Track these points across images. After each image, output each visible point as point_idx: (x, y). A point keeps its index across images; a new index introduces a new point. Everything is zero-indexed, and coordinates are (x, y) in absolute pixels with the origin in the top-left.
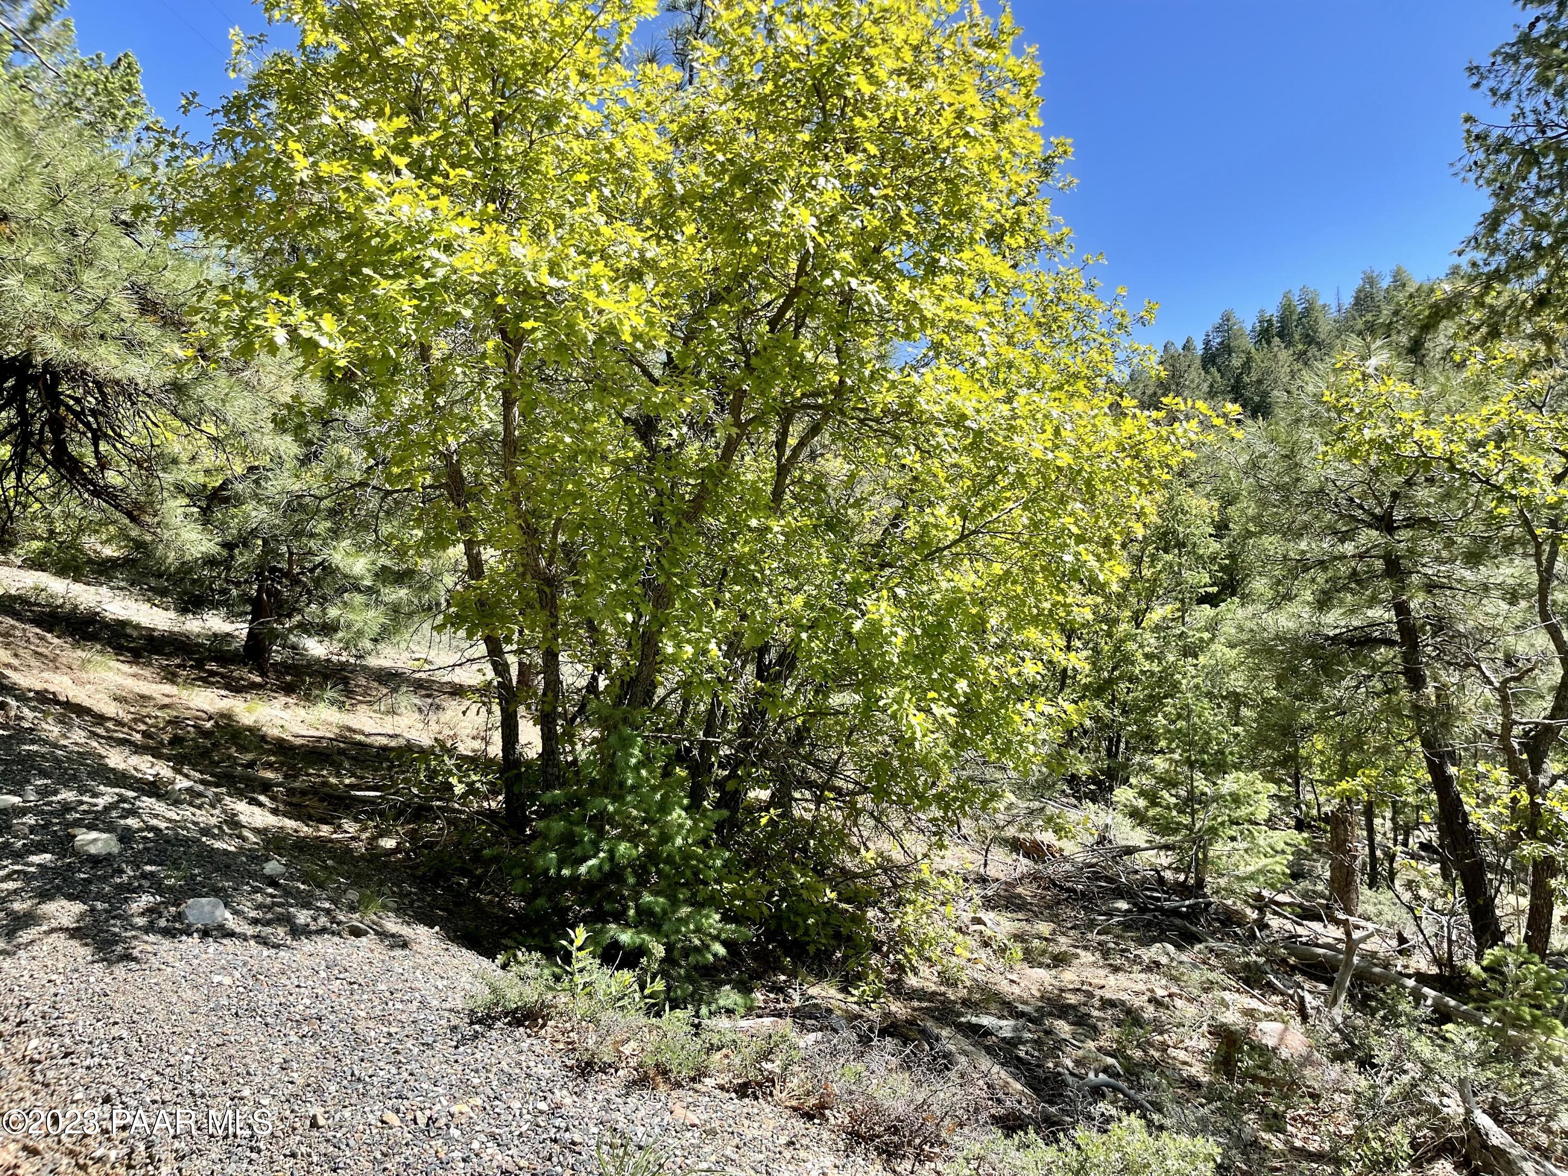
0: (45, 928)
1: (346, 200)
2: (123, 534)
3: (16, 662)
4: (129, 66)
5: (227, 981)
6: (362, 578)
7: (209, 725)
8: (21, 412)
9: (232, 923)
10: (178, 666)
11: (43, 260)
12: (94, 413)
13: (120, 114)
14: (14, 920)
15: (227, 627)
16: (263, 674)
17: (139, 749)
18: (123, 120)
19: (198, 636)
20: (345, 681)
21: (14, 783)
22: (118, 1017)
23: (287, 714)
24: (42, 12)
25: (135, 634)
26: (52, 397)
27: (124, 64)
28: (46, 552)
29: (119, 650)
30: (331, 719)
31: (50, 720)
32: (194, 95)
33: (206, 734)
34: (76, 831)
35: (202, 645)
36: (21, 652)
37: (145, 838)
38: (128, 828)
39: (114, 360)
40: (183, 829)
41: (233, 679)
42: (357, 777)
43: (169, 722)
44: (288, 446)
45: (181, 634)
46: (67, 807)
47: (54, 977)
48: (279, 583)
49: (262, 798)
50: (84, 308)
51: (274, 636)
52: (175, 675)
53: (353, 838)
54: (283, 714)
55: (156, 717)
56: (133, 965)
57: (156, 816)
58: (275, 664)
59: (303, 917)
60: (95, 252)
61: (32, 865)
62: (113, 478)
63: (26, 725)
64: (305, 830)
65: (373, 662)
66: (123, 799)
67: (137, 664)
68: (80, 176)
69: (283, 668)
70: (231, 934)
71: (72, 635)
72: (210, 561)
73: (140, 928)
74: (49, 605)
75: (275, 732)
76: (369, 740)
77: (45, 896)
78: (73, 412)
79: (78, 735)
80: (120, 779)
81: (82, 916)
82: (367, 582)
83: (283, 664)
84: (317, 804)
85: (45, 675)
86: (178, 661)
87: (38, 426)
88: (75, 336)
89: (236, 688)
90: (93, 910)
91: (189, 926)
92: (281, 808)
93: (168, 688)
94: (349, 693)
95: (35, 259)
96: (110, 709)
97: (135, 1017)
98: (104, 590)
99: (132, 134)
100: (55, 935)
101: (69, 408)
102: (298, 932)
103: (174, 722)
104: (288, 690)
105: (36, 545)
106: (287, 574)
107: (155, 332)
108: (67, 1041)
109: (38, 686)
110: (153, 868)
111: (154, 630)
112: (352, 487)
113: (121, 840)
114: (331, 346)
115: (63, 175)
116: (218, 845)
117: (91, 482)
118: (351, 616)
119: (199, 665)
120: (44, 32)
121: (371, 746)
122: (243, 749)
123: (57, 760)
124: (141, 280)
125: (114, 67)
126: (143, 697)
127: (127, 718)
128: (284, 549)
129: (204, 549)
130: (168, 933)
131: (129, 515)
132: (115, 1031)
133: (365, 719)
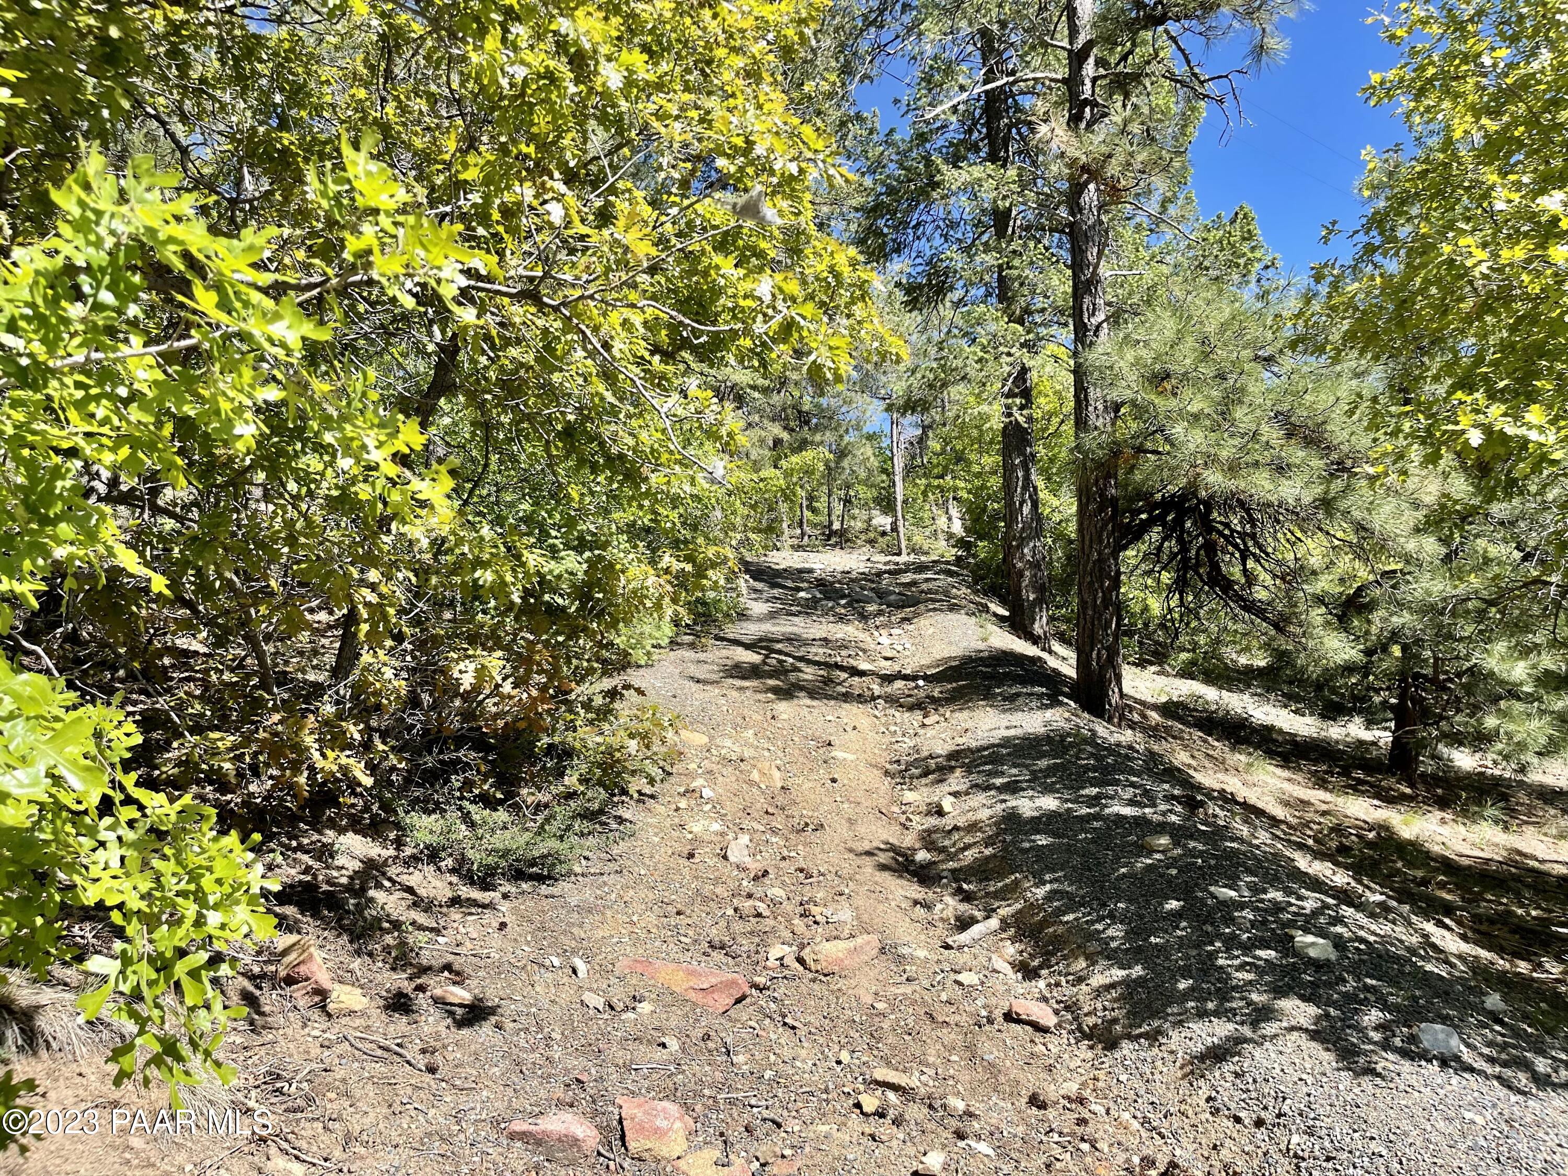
0: (1285, 1024)
1: (1532, 282)
2: (1266, 646)
3: (1194, 763)
4: (1245, 216)
5: (1479, 1120)
6: (1521, 684)
7: (1371, 835)
8: (1180, 540)
9: (1467, 1056)
10: (1326, 772)
11: (1201, 406)
12: (1243, 535)
13: (1242, 261)
14: (1254, 1010)
15: (1367, 736)
16: (1412, 785)
17: (1319, 855)
18: (1246, 265)
19: (1337, 742)
20: (1505, 797)
21: (1229, 878)
22: (1373, 1132)
23: (1446, 830)
24: (1169, 194)
25: (1280, 739)
26: (1206, 525)
27: (1240, 216)
28: (1193, 663)
29: (1270, 754)
30: (1496, 840)
31: (1237, 819)
32: (1334, 223)
33: (1370, 844)
34: (1293, 932)
35: (1344, 752)
36: (1196, 753)
37: (1357, 949)
38: (1340, 936)
39: (1268, 486)
40: (1392, 945)
41: (1383, 788)
42: (1543, 909)
43: (1332, 830)
44: (1430, 546)
45: (1323, 740)
46: (1278, 908)
47: (1304, 1076)
48: (1424, 690)
49: (1447, 921)
50: (1237, 441)
51: (1422, 744)
52: (1325, 781)
53: (1557, 981)
54: (1440, 830)
55: (1320, 824)
56: (1378, 1081)
57: (1362, 928)
58: (1423, 775)
59: (1542, 1065)
60: (1243, 390)
61: (1260, 959)
62: (1260, 594)
63: (1222, 823)
64: (1502, 964)
65: (1535, 777)
66: (1326, 906)
67: (1289, 768)
68: (1224, 328)
69: (1430, 781)
70: (1472, 1070)
71: (1229, 740)
72: (1349, 668)
73: (1375, 1043)
74: (1205, 711)
75: (1436, 849)
76: (1546, 867)
77: (1279, 992)
78: (1224, 536)
79: (1263, 837)
80: (1316, 884)
81: (1318, 1019)
82: (1527, 689)
83: (1434, 776)
84: (1508, 936)
85: (1219, 775)
86: (1324, 768)
87: (1193, 552)
88: (1233, 468)
89: (1389, 799)
90: (1327, 1015)
91: (1426, 1051)
92: (1470, 934)
93: (1322, 795)
94: (1512, 812)
95: (1194, 408)
96: (1279, 812)
97: (1392, 1137)
98: (1246, 697)
99: (1253, 278)
100: (1295, 1033)
101: (1221, 534)
102: (1542, 1081)
103: (1337, 829)
104: (1443, 804)
105: (1184, 656)
106: (1434, 680)
107: (1301, 454)
108: (1327, 1144)
109: (1217, 786)
110: (1374, 982)
111: (1296, 735)
112: (1526, 585)
113: (1336, 946)
114: (1542, 439)
115: (1211, 328)
116: (1429, 967)
117: (1242, 598)
118: (1512, 727)
119: (1346, 773)
120: (1172, 210)
121: (1548, 874)
122: (1410, 864)
123: (1255, 857)
124: (1285, 407)
125: (1233, 222)
126: (1302, 801)
127: (1294, 821)
128: (1427, 653)
129: (1347, 657)
130: (1405, 1054)
131: (1276, 626)
132: (1374, 1146)
133: (1535, 843)
